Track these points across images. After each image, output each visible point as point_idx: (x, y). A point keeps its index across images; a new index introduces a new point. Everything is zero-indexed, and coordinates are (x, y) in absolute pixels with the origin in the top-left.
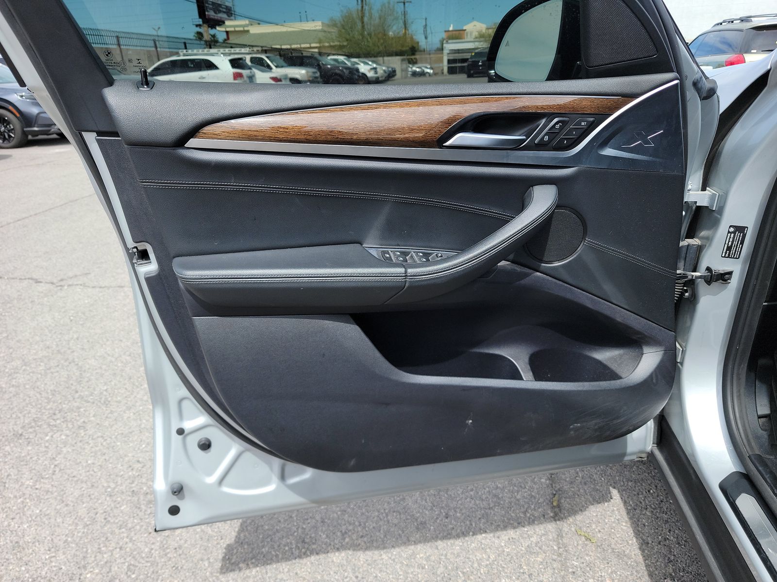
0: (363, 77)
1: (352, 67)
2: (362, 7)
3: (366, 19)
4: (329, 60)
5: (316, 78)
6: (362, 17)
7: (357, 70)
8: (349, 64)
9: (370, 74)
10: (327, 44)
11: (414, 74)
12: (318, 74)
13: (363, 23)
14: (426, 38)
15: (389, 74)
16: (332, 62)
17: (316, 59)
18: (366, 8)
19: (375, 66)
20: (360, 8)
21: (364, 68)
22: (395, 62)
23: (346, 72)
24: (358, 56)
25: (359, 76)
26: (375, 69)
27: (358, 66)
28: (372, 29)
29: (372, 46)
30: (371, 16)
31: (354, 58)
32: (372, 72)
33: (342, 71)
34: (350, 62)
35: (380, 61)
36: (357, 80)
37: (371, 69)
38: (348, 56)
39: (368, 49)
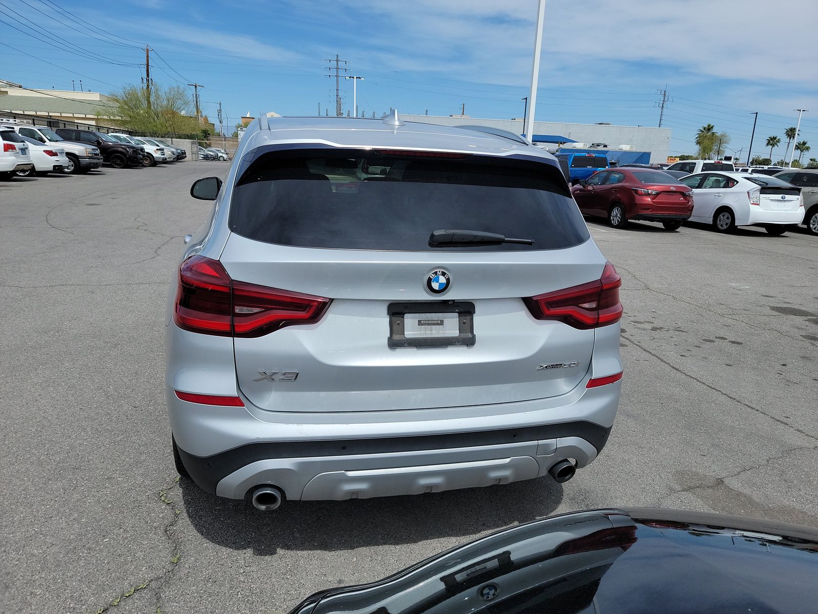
0: (148, 157)
1: (136, 146)
2: (148, 86)
3: (152, 99)
4: (110, 138)
5: (96, 154)
6: (148, 98)
7: (142, 150)
8: (133, 143)
9: (157, 155)
10: (105, 117)
11: (206, 158)
12: (98, 152)
13: (149, 102)
14: (221, 122)
15: (178, 156)
16: (114, 140)
17: (94, 134)
18: (152, 87)
19: (162, 146)
20: (145, 87)
21: (149, 148)
22: (185, 145)
23: (130, 151)
24: (143, 135)
25: (144, 156)
26: (162, 150)
27: (143, 145)
28: (159, 109)
29: (159, 126)
30: (157, 97)
31: (139, 136)
32: (159, 152)
33: (125, 149)
34: (134, 141)
35: (168, 141)
36: (141, 159)
37: (157, 150)
38: (131, 133)
39: (155, 128)
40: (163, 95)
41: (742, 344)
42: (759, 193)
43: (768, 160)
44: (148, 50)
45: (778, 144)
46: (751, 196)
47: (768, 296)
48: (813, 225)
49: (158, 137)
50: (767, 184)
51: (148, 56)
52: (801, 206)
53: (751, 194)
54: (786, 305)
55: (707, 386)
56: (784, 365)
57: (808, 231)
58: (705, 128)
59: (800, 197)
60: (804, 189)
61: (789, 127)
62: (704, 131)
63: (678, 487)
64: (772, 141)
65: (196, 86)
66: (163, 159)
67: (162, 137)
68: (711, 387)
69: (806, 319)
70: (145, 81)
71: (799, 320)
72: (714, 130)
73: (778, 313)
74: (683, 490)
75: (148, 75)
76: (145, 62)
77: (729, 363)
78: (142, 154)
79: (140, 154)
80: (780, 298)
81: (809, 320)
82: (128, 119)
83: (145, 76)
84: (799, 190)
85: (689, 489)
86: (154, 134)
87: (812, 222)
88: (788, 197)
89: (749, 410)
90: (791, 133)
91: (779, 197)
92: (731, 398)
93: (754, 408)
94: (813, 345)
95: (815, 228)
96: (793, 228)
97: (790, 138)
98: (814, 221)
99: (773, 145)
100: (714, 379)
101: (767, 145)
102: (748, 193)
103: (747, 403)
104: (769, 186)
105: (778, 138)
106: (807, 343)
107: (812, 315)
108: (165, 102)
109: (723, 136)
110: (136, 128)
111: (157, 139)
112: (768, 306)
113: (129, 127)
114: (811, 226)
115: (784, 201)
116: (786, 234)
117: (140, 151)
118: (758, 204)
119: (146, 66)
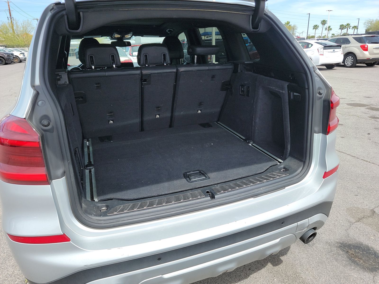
0: (16, 58)
1: (9, 53)
2: (12, 21)
3: (15, 28)
6: (13, 27)
7: (12, 54)
8: (7, 52)
9: (21, 56)
13: (13, 29)
20: (10, 22)
21: (16, 53)
23: (6, 55)
24: (13, 47)
25: (14, 57)
26: (23, 53)
27: (12, 52)
28: (19, 33)
29: (20, 41)
30: (17, 27)
31: (10, 48)
32: (22, 55)
33: (3, 55)
34: (8, 50)
35: (26, 49)
36: (13, 59)
37: (20, 54)
38: (6, 47)
39: (18, 43)
40: (21, 25)
41: (343, 125)
42: (323, 49)
43: (314, 36)
44: (8, 2)
45: (318, 28)
46: (319, 51)
47: (343, 99)
48: (347, 62)
49: (21, 47)
50: (326, 44)
51: (9, 6)
52: (342, 54)
53: (319, 50)
54: (353, 102)
55: (338, 151)
56: (369, 134)
57: (344, 66)
58: (286, 23)
59: (341, 49)
60: (343, 46)
61: (322, 20)
62: (286, 25)
63: (353, 220)
64: (316, 27)
65: (37, 20)
66: (25, 58)
67: (23, 47)
68: (340, 151)
69: (366, 108)
70: (9, 18)
71: (363, 109)
72: (290, 24)
73: (352, 107)
74: (356, 222)
75: (10, 16)
76: (8, 9)
77: (342, 136)
78: (12, 57)
79: (11, 56)
80: (349, 99)
81: (367, 108)
82: (4, 40)
83: (9, 16)
84: (341, 46)
85: (359, 220)
86: (18, 46)
87: (346, 61)
88: (336, 50)
89: (365, 162)
90: (324, 22)
91: (332, 50)
92: (353, 157)
93: (367, 161)
94: (376, 121)
95: (347, 64)
96: (338, 65)
97: (323, 25)
98: (347, 61)
99: (316, 29)
100: (339, 146)
101: (313, 29)
102: (318, 49)
103: (362, 159)
104: (327, 45)
105: (318, 25)
106: (373, 121)
107: (368, 106)
108: (22, 29)
109: (294, 26)
110: (8, 44)
111: (20, 48)
112: (346, 103)
113: (4, 44)
114: (346, 63)
115: (334, 52)
116: (335, 68)
117: (11, 55)
118: (323, 55)
119: (9, 11)
